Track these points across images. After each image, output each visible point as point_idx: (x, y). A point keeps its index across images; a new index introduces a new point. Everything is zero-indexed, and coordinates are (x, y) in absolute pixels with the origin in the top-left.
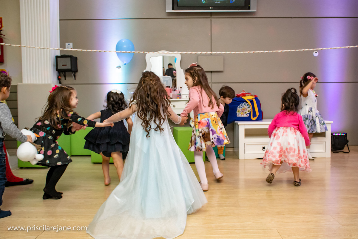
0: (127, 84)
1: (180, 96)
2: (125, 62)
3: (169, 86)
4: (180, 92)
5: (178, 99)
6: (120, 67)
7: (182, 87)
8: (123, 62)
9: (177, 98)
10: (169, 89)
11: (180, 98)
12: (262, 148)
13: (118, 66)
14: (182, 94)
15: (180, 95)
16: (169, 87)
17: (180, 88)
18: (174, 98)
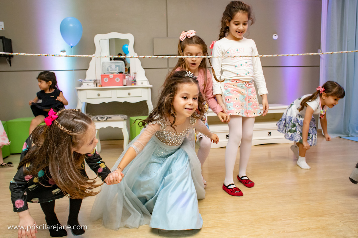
0: (74, 70)
1: (135, 83)
2: (72, 45)
3: (122, 71)
4: (134, 78)
5: (133, 86)
6: (65, 51)
7: (136, 72)
8: (70, 44)
9: (131, 85)
10: (122, 75)
11: (135, 84)
12: (226, 136)
13: (62, 50)
14: (137, 80)
15: (135, 81)
16: (123, 73)
17: (134, 73)
18: (129, 85)
